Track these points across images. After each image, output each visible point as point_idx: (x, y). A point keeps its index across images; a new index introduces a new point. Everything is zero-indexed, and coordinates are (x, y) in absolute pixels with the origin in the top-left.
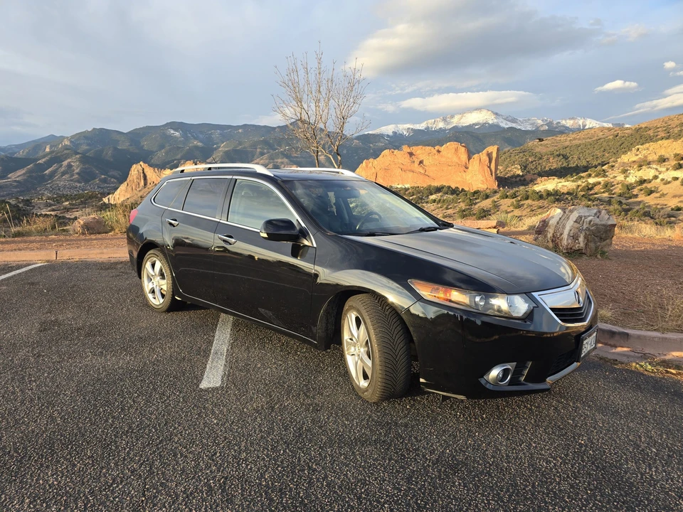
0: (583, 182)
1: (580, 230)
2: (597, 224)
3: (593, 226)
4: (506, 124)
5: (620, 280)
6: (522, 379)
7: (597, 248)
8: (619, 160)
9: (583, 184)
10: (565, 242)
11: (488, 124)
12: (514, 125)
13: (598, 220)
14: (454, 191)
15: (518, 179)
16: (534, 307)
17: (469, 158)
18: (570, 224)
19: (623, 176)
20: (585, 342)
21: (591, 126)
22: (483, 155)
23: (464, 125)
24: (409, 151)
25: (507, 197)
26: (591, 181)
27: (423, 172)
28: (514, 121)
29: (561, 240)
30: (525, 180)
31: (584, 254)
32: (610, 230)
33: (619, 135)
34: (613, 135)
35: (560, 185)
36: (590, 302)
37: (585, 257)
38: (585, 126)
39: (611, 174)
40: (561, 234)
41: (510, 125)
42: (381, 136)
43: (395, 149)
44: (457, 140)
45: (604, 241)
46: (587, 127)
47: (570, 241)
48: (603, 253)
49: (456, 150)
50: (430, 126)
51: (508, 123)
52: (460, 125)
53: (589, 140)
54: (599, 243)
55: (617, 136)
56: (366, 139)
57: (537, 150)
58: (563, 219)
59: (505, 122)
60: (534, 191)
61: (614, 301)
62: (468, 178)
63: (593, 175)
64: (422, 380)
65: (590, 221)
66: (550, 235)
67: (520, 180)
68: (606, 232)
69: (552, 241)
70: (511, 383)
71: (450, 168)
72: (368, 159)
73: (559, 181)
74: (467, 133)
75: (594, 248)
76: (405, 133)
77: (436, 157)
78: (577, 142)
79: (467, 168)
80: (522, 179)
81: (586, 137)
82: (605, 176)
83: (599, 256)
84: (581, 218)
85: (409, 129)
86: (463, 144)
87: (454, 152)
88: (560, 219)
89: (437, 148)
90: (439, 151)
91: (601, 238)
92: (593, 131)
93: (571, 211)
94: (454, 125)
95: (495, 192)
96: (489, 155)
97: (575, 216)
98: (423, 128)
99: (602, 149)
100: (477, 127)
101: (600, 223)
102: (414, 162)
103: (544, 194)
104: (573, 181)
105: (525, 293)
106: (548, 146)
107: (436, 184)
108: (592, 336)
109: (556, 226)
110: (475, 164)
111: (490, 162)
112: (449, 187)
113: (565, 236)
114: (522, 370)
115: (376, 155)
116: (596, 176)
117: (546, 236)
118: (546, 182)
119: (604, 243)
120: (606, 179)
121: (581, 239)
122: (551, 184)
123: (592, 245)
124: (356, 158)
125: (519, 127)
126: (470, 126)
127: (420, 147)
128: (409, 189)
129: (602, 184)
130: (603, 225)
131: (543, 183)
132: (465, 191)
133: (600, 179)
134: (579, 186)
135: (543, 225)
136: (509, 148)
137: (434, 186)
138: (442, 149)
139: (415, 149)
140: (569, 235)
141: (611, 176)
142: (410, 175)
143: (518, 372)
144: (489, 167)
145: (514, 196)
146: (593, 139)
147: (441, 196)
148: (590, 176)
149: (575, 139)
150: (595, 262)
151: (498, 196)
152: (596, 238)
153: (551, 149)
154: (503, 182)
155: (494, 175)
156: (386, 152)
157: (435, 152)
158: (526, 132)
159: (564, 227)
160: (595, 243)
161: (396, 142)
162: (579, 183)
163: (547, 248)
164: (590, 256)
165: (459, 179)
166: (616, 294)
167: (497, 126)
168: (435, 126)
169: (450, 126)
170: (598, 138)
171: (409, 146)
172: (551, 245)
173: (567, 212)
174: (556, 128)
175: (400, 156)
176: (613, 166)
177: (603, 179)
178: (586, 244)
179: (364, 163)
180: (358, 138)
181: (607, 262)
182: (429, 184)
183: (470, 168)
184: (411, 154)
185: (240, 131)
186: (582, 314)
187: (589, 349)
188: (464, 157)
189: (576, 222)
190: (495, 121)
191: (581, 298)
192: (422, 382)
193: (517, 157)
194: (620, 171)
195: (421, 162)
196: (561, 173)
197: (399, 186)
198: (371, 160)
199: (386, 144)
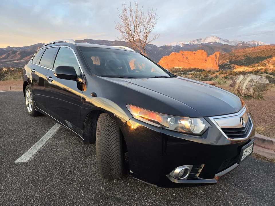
0: (255, 68)
1: (251, 86)
2: (260, 83)
3: (258, 84)
4: (224, 43)
5: (270, 110)
6: (198, 175)
7: (259, 95)
8: (272, 59)
9: (256, 69)
10: (243, 91)
11: (216, 42)
12: (227, 43)
13: (261, 81)
14: (200, 71)
15: (228, 66)
16: (209, 127)
17: (207, 57)
18: (246, 83)
19: (273, 66)
20: (244, 151)
21: (261, 45)
22: (214, 56)
23: (206, 43)
24: (182, 53)
25: (222, 74)
26: (259, 68)
27: (187, 62)
28: (228, 41)
29: (242, 90)
30: (230, 67)
31: (253, 97)
32: (266, 86)
33: (273, 49)
34: (270, 48)
35: (245, 69)
36: (251, 123)
37: (253, 98)
38: (258, 44)
39: (268, 65)
40: (242, 87)
41: (226, 43)
42: (171, 47)
43: (176, 52)
44: (203, 49)
45: (263, 91)
46: (259, 45)
47: (246, 91)
48: (262, 97)
49: (202, 53)
50: (191, 43)
51: (225, 42)
52: (204, 43)
53: (260, 51)
54: (260, 92)
55: (272, 49)
56: (165, 48)
57: (237, 54)
58: (243, 80)
59: (223, 42)
60: (234, 71)
61: (266, 121)
62: (206, 65)
63: (260, 65)
64: (131, 171)
65: (257, 82)
66: (236, 88)
67: (228, 67)
68: (264, 87)
69: (237, 90)
70: (189, 178)
71: (199, 61)
72: (165, 56)
73: (245, 67)
74: (207, 46)
75: (258, 95)
76: (181, 45)
77: (193, 56)
78: (255, 51)
79: (206, 61)
80: (229, 66)
81: (258, 49)
82: (265, 66)
83: (260, 99)
84: (252, 80)
85: (183, 44)
86: (205, 51)
87: (201, 54)
88: (242, 80)
89: (194, 52)
90: (195, 54)
91: (261, 90)
92: (261, 47)
93: (248, 77)
94: (202, 42)
95: (218, 71)
96: (216, 56)
97: (249, 79)
98: (189, 44)
99: (265, 54)
100: (211, 44)
101: (261, 83)
102: (184, 58)
103: (239, 73)
104: (251, 68)
105: (203, 117)
106: (242, 52)
107: (193, 67)
108: (250, 147)
109: (240, 83)
110: (210, 60)
111: (216, 59)
112: (198, 69)
113: (244, 88)
114: (198, 170)
115: (168, 55)
116: (262, 66)
117: (234, 88)
118: (240, 68)
119: (263, 92)
120: (266, 67)
121: (252, 90)
122: (242, 69)
123: (257, 93)
124: (160, 55)
125: (230, 44)
126: (209, 43)
127: (187, 51)
128: (181, 69)
129: (264, 69)
130: (263, 84)
131: (238, 68)
132: (205, 70)
133: (263, 67)
134: (253, 70)
135: (234, 83)
136: (225, 53)
137: (192, 68)
138: (196, 52)
139: (184, 52)
140: (245, 88)
141: (268, 66)
142: (182, 63)
143: (194, 171)
144: (216, 61)
145: (225, 73)
146: (261, 50)
147: (194, 72)
148: (259, 66)
149: (253, 50)
150: (257, 101)
151: (218, 73)
152: (259, 90)
153: (242, 54)
154: (221, 67)
155: (217, 64)
156: (173, 53)
157: (193, 54)
158: (233, 46)
159: (243, 84)
160: (258, 92)
161: (177, 49)
162: (254, 68)
163: (234, 94)
164: (256, 98)
165: (202, 65)
166: (267, 118)
167: (220, 44)
168: (193, 43)
169: (200, 43)
170: (263, 50)
171: (182, 51)
172: (236, 92)
173: (245, 77)
174: (246, 45)
175: (178, 55)
176: (269, 62)
177: (264, 67)
178: (254, 93)
179: (163, 58)
180: (161, 47)
181: (264, 101)
182: (190, 67)
183: (207, 61)
184: (183, 54)
185: (113, 43)
186: (244, 132)
187: (247, 155)
188: (205, 56)
189: (249, 81)
190: (220, 41)
191: (244, 122)
192: (131, 173)
193: (228, 57)
194: (272, 64)
195: (187, 58)
196: (246, 64)
197: (177, 68)
198: (166, 56)
199: (173, 50)
